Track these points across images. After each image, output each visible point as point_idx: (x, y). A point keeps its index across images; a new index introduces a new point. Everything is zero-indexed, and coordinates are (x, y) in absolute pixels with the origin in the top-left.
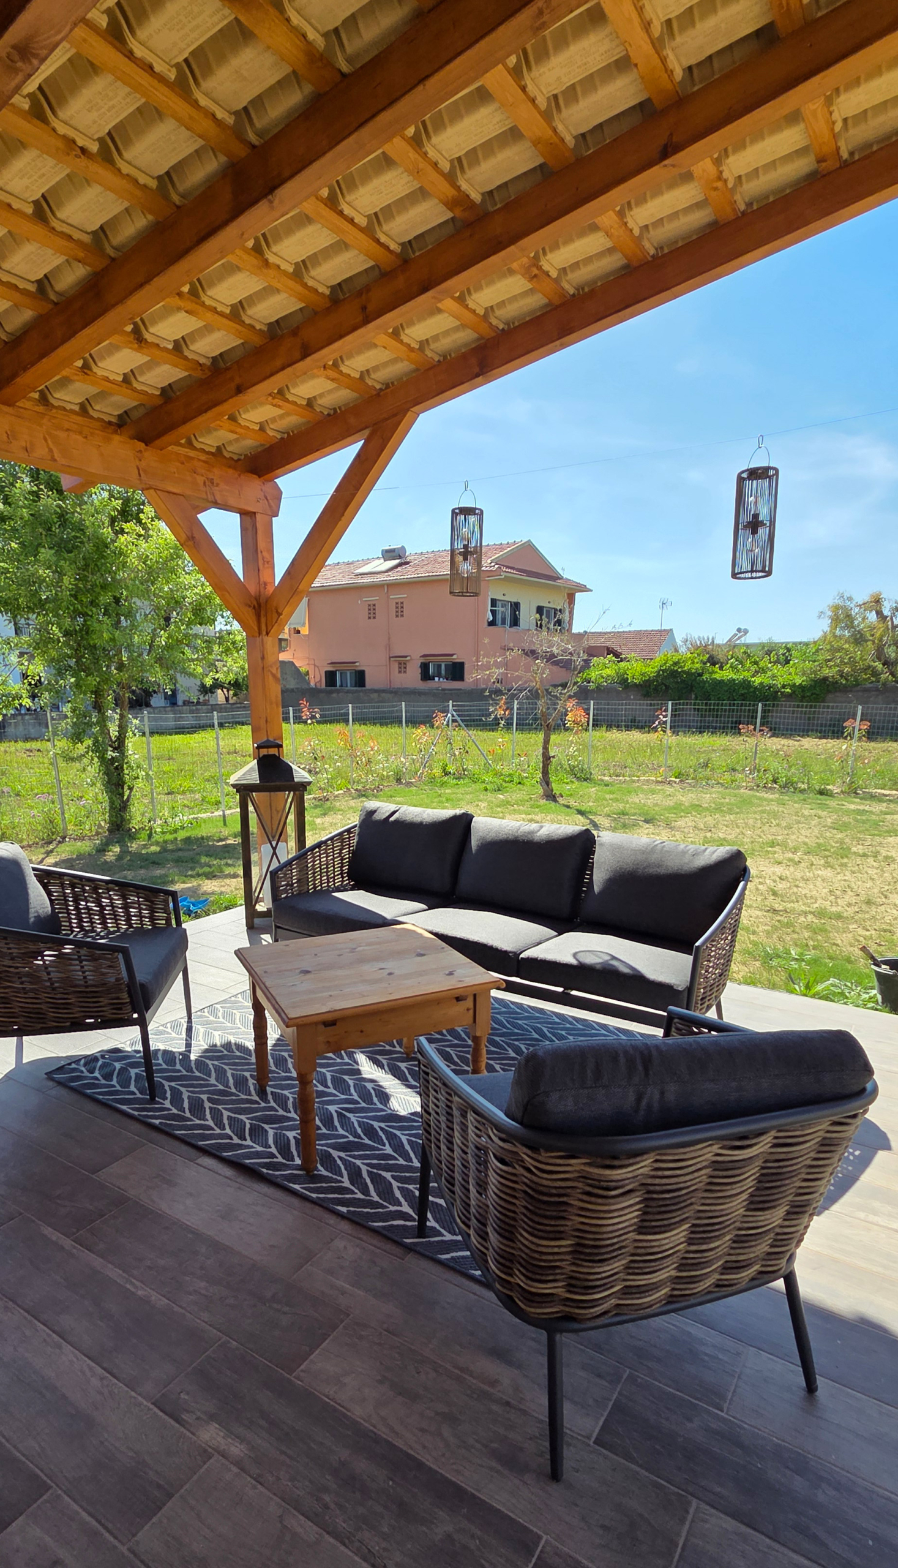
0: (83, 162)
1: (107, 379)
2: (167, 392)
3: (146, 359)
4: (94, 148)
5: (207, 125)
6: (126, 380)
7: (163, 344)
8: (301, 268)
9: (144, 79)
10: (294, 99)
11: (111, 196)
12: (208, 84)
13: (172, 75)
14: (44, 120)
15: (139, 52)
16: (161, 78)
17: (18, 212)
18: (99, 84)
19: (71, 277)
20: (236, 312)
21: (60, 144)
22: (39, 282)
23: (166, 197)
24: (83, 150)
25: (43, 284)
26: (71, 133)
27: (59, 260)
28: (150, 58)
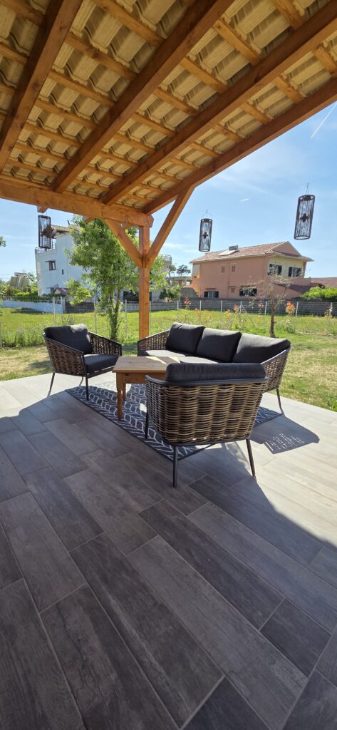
0: (66, 115)
1: (91, 184)
2: (111, 186)
3: (101, 176)
4: (69, 110)
5: (99, 98)
6: (97, 183)
7: (105, 170)
8: (143, 140)
9: (77, 87)
10: (125, 85)
11: (77, 124)
12: (97, 85)
13: (86, 84)
14: (53, 104)
15: (74, 79)
16: (82, 86)
17: (52, 133)
18: (66, 90)
19: (72, 152)
20: (126, 157)
21: (59, 110)
22: (64, 154)
23: (94, 122)
24: (66, 111)
25: (66, 154)
26: (62, 107)
27: (67, 146)
28: (78, 80)
